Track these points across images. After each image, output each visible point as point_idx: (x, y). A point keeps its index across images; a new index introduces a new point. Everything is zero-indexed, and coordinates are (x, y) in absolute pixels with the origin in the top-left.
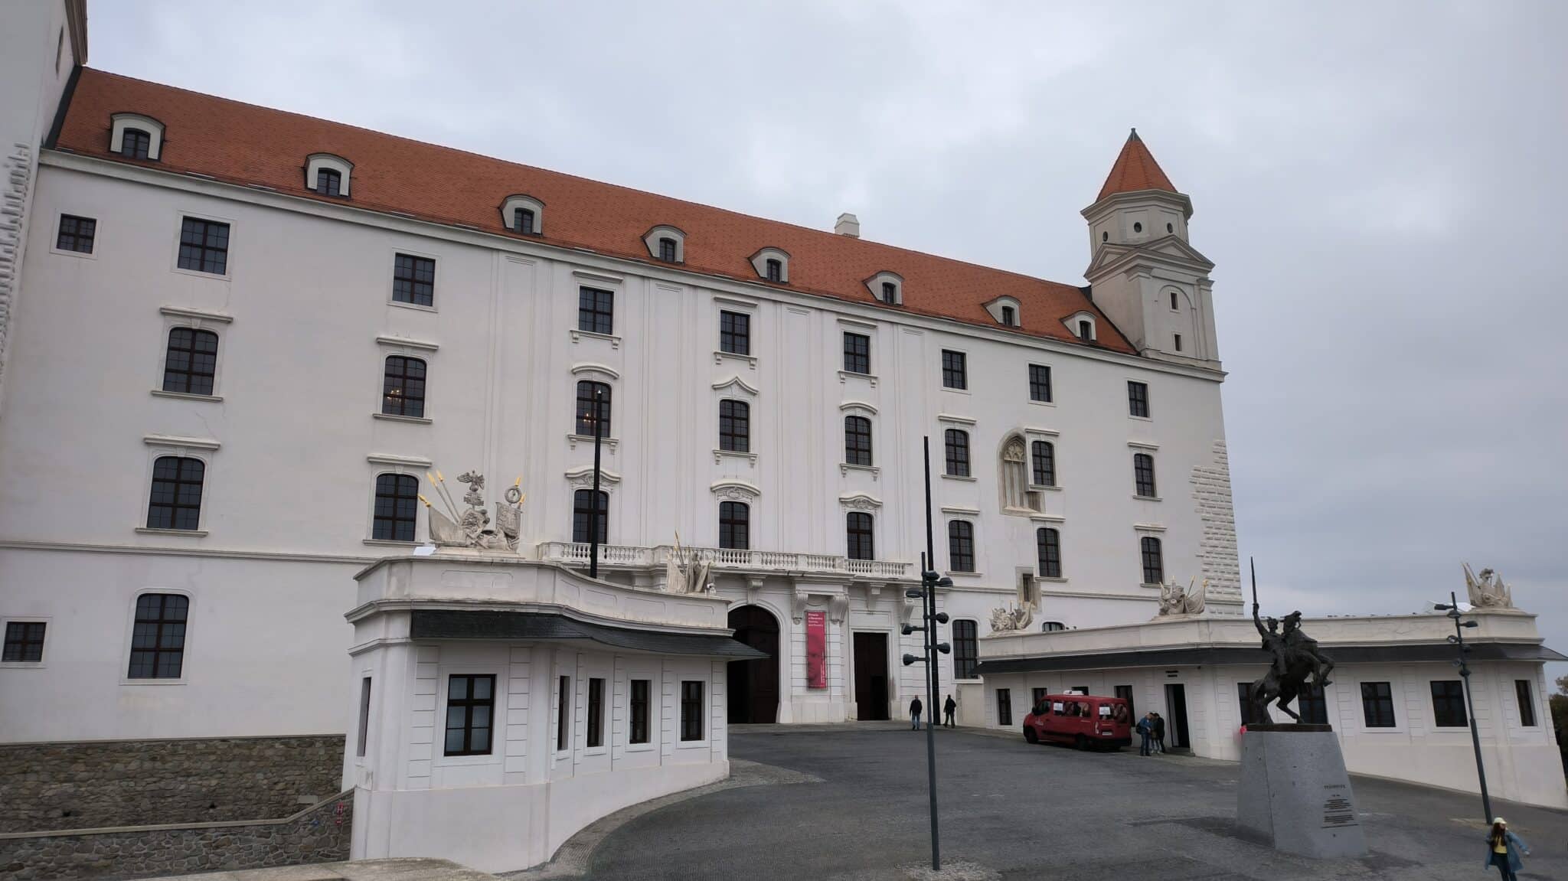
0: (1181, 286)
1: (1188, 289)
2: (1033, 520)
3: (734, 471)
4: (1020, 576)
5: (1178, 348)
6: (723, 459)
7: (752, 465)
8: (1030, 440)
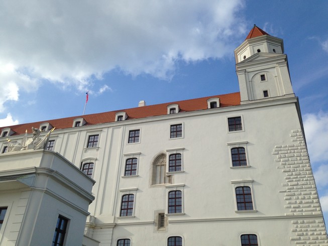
0: (267, 70)
1: (271, 70)
2: (167, 187)
4: (157, 215)
5: (266, 96)
8: (167, 154)
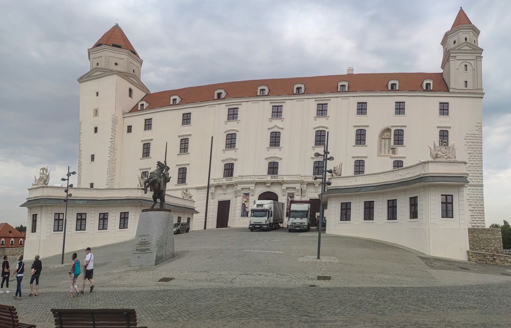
0: (469, 61)
1: (472, 62)
2: (392, 158)
3: (275, 152)
5: (466, 86)
6: (270, 150)
7: (280, 150)
8: (393, 129)
